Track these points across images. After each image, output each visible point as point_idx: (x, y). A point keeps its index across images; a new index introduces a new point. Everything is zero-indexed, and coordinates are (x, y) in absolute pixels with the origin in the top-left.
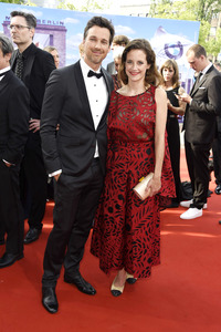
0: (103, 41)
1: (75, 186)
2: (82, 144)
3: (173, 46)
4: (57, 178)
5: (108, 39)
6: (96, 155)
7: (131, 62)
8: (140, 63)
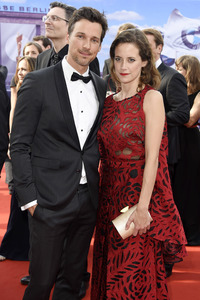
0: (94, 39)
1: (56, 221)
2: (63, 167)
3: (193, 33)
4: (32, 212)
5: (99, 37)
6: (83, 181)
7: (119, 59)
8: (131, 60)
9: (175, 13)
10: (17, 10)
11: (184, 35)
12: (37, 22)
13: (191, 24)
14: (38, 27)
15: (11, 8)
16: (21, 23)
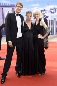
9: (48, 4)
10: (7, 4)
11: (51, 10)
12: (13, 8)
13: (52, 7)
14: (13, 9)
15: (6, 4)
16: (8, 8)
